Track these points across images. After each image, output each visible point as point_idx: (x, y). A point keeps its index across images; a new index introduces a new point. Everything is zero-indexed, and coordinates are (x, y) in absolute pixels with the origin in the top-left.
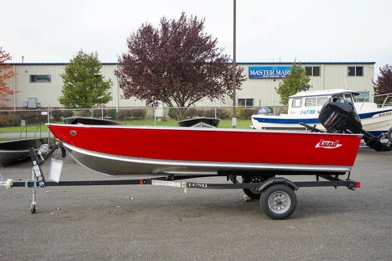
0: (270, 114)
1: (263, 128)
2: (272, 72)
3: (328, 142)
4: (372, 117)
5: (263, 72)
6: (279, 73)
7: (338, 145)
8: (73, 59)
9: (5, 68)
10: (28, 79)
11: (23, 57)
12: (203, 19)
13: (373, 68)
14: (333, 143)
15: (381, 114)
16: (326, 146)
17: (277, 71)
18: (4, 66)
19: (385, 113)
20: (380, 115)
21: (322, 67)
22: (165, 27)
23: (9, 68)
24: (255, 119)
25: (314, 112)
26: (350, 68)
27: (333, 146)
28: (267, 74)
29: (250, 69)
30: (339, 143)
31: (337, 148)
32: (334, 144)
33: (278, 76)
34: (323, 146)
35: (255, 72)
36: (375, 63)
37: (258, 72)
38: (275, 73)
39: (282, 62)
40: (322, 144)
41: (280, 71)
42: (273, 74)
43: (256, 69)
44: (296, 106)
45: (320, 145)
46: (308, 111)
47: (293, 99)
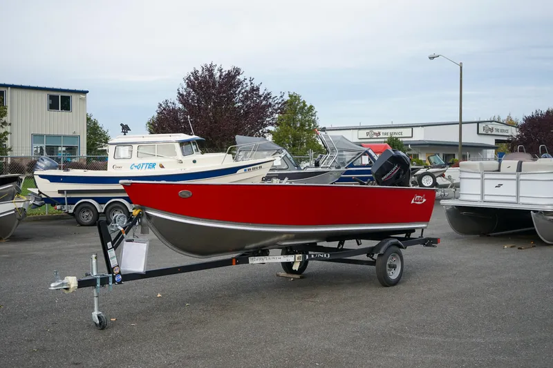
1: (60, 192)
4: (236, 172)
7: (424, 200)
13: (84, 100)
15: (247, 168)
19: (251, 168)
20: (245, 170)
21: (8, 92)
24: (42, 176)
26: (51, 97)
27: (421, 201)
34: (416, 201)
36: (87, 92)
44: (122, 156)
46: (143, 164)
47: (115, 146)
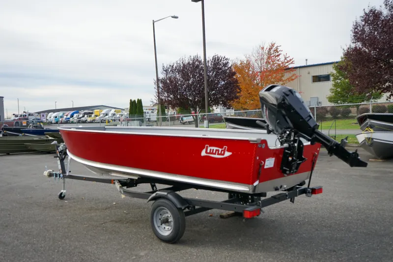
3: (215, 148)
7: (227, 154)
8: (343, 56)
9: (289, 71)
10: (311, 79)
11: (306, 60)
14: (220, 150)
16: (213, 153)
18: (289, 70)
23: (293, 71)
27: (221, 154)
30: (228, 151)
31: (226, 157)
32: (222, 151)
34: (210, 153)
40: (208, 151)
45: (206, 152)
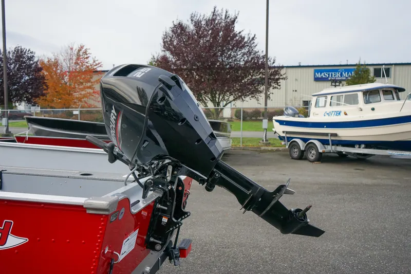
0: (297, 116)
1: (284, 132)
2: (338, 74)
5: (329, 75)
6: (345, 75)
12: (237, 13)
17: (343, 73)
18: (97, 73)
21: (393, 68)
22: (197, 24)
24: (277, 121)
25: (339, 114)
28: (333, 76)
29: (316, 71)
33: (345, 78)
35: (321, 74)
37: (324, 75)
38: (341, 75)
39: (349, 64)
41: (346, 73)
42: (340, 76)
43: (321, 72)
44: (320, 105)
46: (333, 112)
47: (316, 97)
